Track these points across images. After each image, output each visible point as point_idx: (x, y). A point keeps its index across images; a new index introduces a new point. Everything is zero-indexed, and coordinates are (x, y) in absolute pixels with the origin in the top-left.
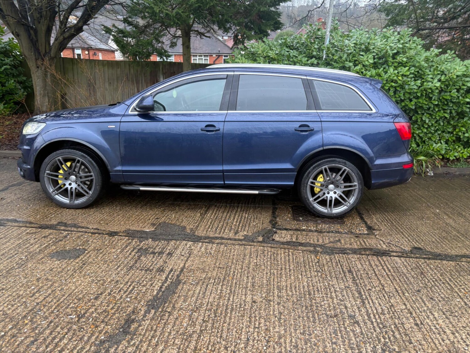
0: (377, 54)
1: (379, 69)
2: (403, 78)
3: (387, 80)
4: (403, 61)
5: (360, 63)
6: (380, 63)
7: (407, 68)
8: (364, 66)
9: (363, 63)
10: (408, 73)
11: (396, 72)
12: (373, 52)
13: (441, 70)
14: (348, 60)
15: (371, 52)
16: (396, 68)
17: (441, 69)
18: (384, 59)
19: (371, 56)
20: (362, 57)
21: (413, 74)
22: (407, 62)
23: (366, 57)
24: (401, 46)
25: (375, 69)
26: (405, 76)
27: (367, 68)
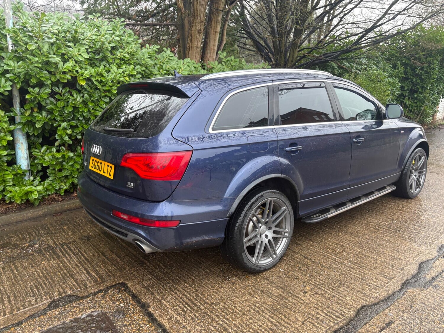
0: (90, 47)
1: (99, 67)
2: (130, 79)
3: (112, 81)
4: (125, 57)
5: (70, 58)
6: (97, 59)
7: (132, 66)
8: (76, 62)
9: (75, 58)
10: (135, 73)
11: (121, 71)
12: (84, 44)
13: (167, 69)
14: (51, 52)
15: (81, 44)
16: (119, 66)
17: (165, 68)
18: (101, 54)
19: (83, 49)
20: (71, 49)
21: (140, 73)
22: (129, 60)
23: (77, 50)
24: (118, 39)
25: (93, 67)
26: (132, 76)
27: (81, 65)
